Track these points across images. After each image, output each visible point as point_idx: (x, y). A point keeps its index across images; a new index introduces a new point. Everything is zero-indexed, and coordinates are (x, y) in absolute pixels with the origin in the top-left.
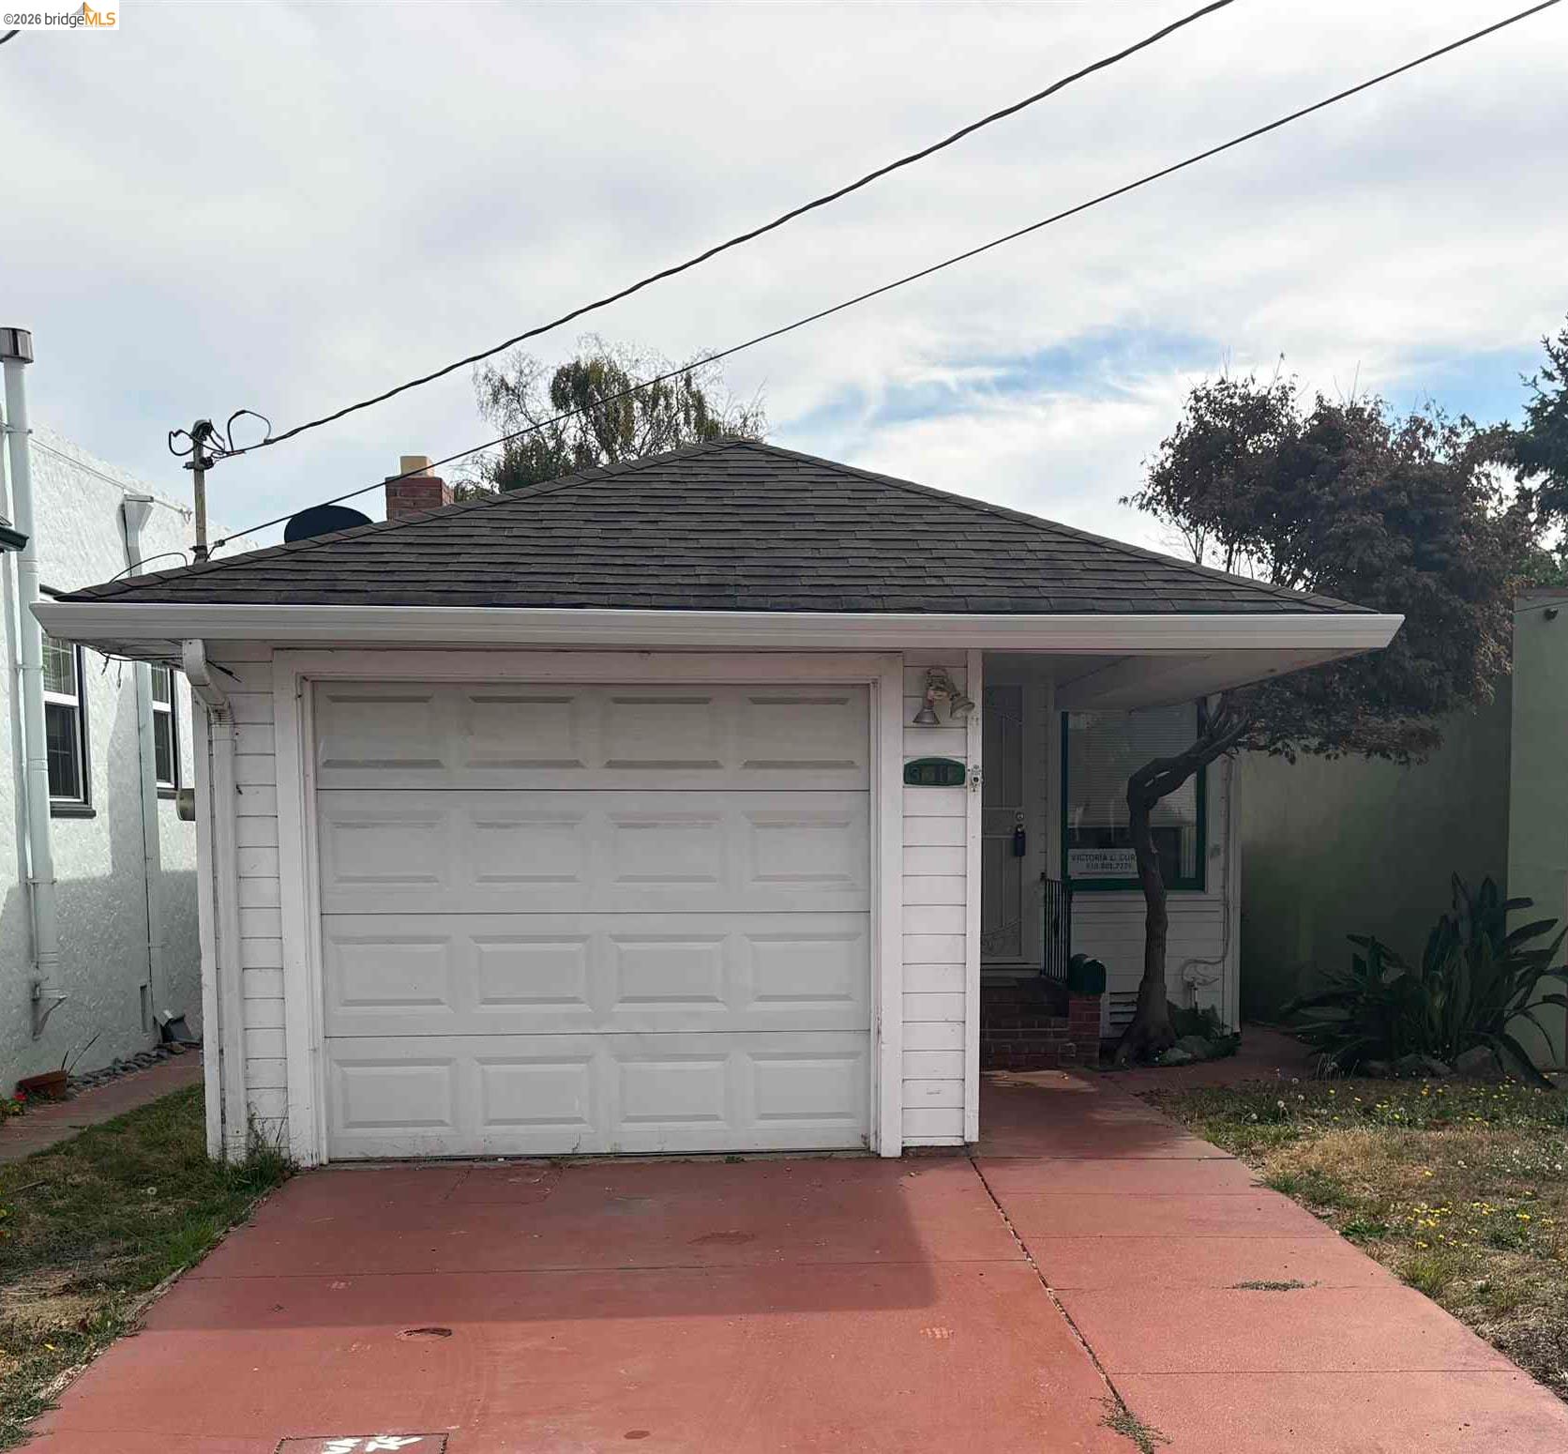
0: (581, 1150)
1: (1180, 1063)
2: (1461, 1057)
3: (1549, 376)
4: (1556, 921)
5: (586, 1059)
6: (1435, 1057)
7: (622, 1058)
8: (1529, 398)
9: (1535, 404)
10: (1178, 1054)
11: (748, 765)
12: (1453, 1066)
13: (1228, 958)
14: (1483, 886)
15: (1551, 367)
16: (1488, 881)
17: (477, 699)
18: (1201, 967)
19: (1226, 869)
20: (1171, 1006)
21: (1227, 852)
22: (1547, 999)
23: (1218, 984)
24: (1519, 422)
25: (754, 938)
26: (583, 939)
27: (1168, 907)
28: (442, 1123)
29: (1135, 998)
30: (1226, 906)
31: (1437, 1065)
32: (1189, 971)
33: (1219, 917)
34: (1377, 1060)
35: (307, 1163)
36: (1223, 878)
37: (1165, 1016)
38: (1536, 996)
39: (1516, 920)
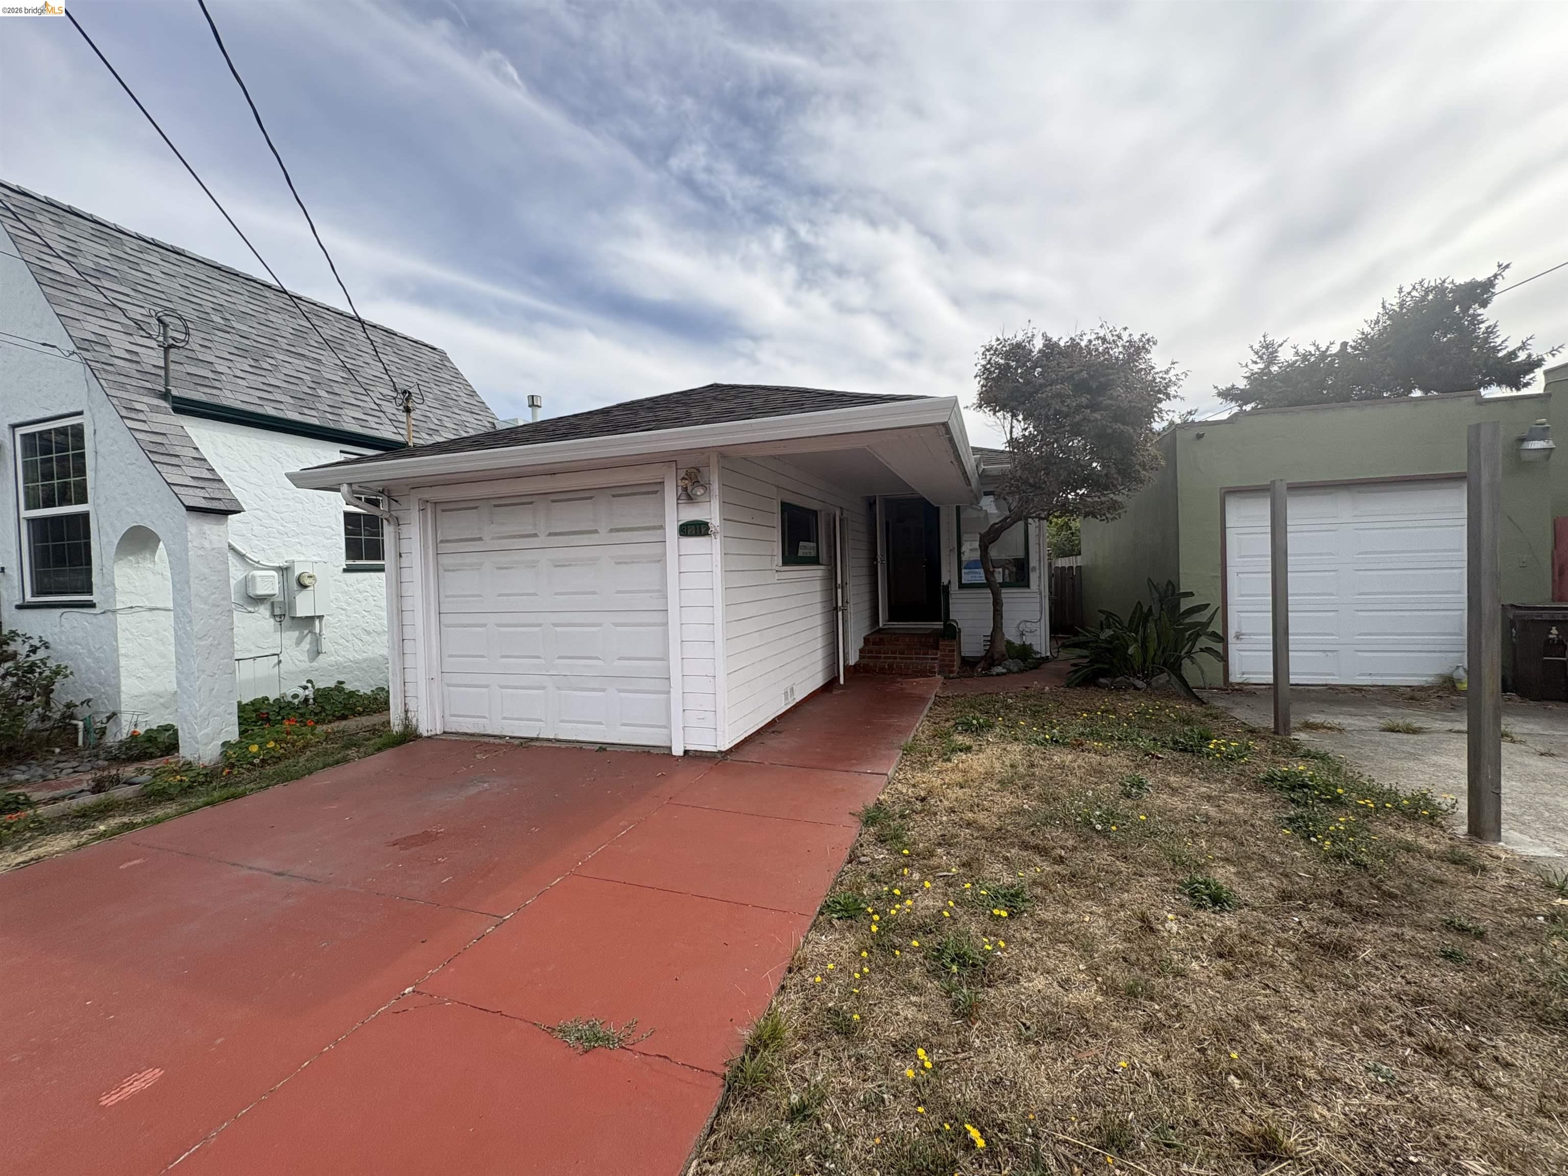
0: (541, 736)
1: (998, 675)
2: (1155, 678)
3: (1256, 363)
4: (1209, 605)
5: (543, 688)
6: (1138, 678)
7: (559, 688)
8: (1245, 372)
9: (1248, 374)
10: (1000, 669)
11: (611, 531)
12: (1148, 684)
13: (1043, 620)
14: (1167, 586)
15: (1255, 358)
16: (1170, 582)
17: (495, 506)
18: (1028, 624)
19: (1040, 577)
20: (1009, 643)
21: (1040, 569)
22: (1202, 650)
23: (1038, 633)
24: (1242, 384)
25: (616, 625)
26: (540, 625)
27: (1003, 596)
28: (485, 717)
29: (989, 638)
30: (1041, 594)
31: (1140, 684)
32: (1022, 627)
33: (1038, 600)
34: (1103, 677)
35: (425, 734)
36: (1039, 580)
37: (1004, 649)
38: (1196, 649)
39: (1185, 604)
